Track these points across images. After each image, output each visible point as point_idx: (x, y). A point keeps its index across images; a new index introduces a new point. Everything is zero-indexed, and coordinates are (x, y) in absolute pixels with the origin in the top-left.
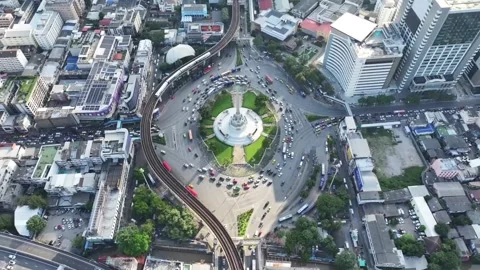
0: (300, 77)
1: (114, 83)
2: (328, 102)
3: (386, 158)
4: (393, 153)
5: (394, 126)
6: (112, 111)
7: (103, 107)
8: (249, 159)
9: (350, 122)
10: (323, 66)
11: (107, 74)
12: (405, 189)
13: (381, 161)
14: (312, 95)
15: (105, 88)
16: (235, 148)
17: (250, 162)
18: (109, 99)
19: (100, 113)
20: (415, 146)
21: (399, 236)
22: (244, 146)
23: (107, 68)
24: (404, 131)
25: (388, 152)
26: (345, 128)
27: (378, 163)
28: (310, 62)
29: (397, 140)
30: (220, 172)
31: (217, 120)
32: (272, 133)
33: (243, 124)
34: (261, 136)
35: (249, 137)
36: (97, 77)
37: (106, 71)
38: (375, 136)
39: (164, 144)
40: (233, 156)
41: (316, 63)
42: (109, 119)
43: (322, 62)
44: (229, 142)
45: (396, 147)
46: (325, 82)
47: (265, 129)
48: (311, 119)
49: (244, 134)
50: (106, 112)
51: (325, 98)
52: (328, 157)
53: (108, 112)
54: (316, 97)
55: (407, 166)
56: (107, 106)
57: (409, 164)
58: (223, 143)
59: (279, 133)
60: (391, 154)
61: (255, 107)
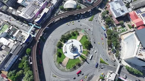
26: (110, 76)
34: (78, 58)
54: (110, 53)
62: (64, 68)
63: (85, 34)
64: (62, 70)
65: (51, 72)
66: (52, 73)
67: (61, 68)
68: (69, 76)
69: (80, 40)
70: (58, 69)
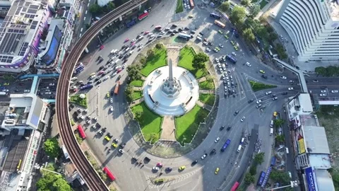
0: (248, 34)
1: (33, 27)
2: (278, 67)
6: (29, 64)
7: (17, 58)
8: (179, 134)
9: (305, 101)
10: (276, 20)
11: (27, 16)
14: (260, 56)
15: (22, 34)
16: (165, 120)
17: (180, 139)
18: (24, 49)
19: (13, 66)
22: (175, 117)
23: (28, 8)
26: (298, 108)
28: (260, 14)
30: (145, 150)
31: (148, 80)
32: (210, 103)
33: (176, 90)
34: (196, 105)
35: (182, 106)
36: (15, 19)
37: (26, 13)
38: (331, 117)
40: (161, 130)
41: (267, 14)
42: (25, 73)
43: (275, 14)
44: (158, 111)
46: (276, 42)
47: (201, 98)
48: (256, 88)
49: (176, 103)
50: (21, 64)
51: (274, 61)
52: (272, 140)
53: (24, 65)
54: (264, 60)
56: (21, 58)
58: (152, 111)
59: (217, 104)
61: (192, 68)
62: (173, 147)
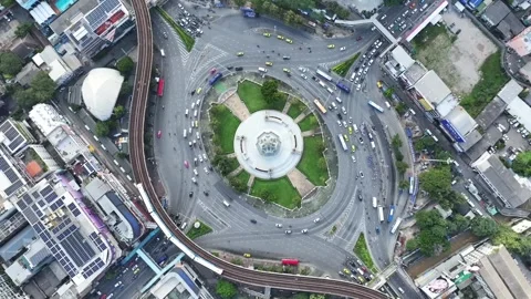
3: (454, 68)
4: (458, 55)
5: (442, 12)
7: (104, 256)
11: (54, 208)
12: (495, 99)
13: (451, 76)
14: (319, 30)
15: (76, 230)
16: (290, 177)
18: (99, 241)
20: (476, 25)
21: (512, 158)
22: (298, 167)
23: (42, 198)
24: (456, 10)
25: (452, 57)
26: (398, 67)
27: (450, 80)
29: (454, 30)
33: (279, 146)
34: (304, 138)
35: (294, 153)
37: (48, 205)
39: (211, 231)
40: (295, 189)
42: (124, 256)
44: (277, 175)
45: (457, 43)
47: (302, 127)
49: (286, 154)
51: (338, 25)
52: (394, 113)
55: (481, 62)
56: (107, 251)
57: (482, 57)
58: (272, 180)
60: (457, 58)
62: (319, 195)
63: (234, 85)
64: (324, 201)
65: (318, 239)
66: (321, 235)
67: (316, 203)
68: (347, 186)
69: (246, 111)
70: (314, 211)
